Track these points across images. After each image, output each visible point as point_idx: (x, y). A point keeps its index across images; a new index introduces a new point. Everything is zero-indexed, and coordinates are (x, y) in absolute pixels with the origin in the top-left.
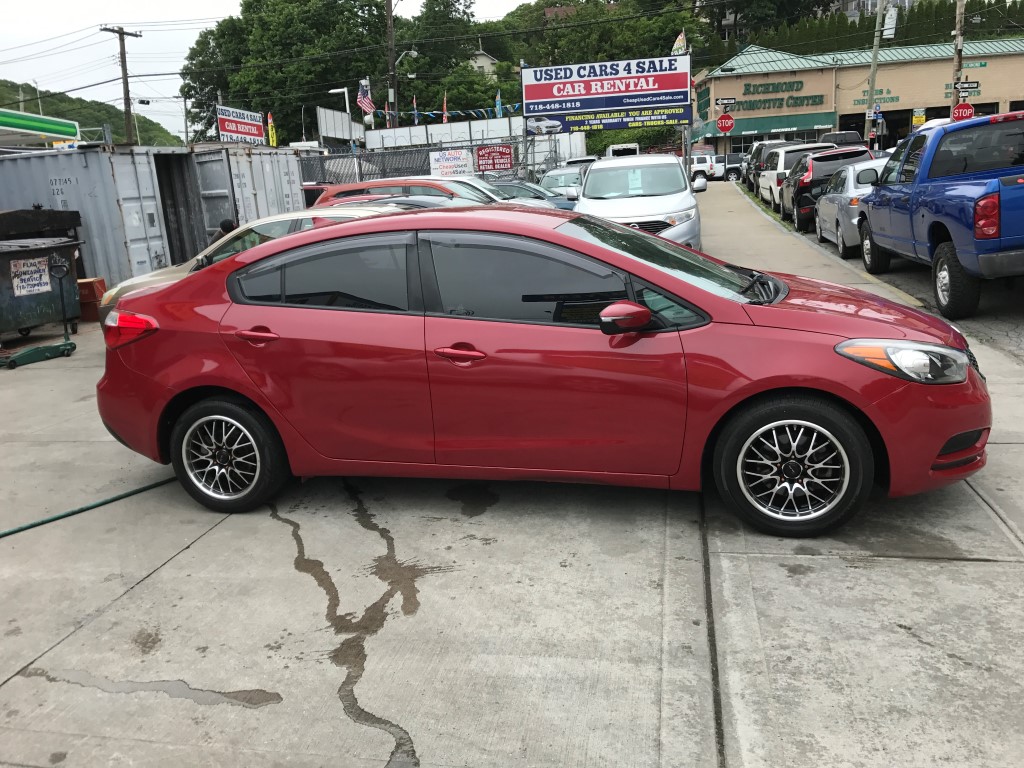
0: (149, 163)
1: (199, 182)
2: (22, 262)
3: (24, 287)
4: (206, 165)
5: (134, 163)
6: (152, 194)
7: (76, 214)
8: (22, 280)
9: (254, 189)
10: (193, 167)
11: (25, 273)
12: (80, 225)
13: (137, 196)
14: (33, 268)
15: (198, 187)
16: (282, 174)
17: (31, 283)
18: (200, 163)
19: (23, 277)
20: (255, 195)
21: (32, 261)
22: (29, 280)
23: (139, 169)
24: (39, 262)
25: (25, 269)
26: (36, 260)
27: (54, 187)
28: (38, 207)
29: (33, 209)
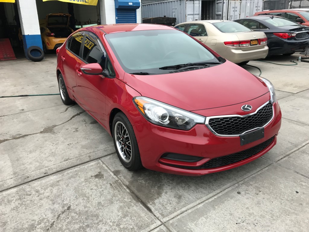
0: (199, 3)
1: (216, 10)
4: (219, 4)
5: (194, 3)
6: (198, 13)
7: (175, 19)
9: (240, 12)
10: (215, 4)
12: (176, 22)
13: (193, 14)
15: (215, 11)
16: (254, 7)
18: (217, 3)
20: (240, 14)
23: (195, 5)
27: (173, 11)
28: (165, 16)
29: (163, 17)
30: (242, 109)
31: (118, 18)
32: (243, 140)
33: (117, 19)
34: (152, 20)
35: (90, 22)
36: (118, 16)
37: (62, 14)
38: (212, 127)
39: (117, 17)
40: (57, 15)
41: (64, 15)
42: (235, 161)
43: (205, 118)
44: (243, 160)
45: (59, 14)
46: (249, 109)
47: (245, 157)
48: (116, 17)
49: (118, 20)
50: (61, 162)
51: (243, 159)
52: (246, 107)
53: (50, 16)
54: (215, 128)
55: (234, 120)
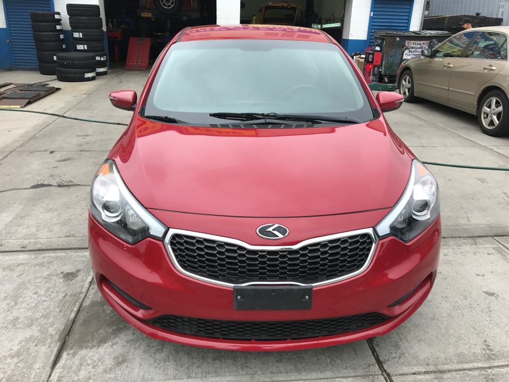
2: (413, 42)
3: (410, 55)
7: (501, 20)
8: (410, 51)
11: (413, 48)
14: (418, 46)
17: (415, 53)
19: (411, 50)
21: (419, 42)
22: (414, 51)
24: (423, 43)
25: (414, 46)
26: (422, 42)
27: (501, 4)
28: (478, 14)
29: (475, 15)
30: (258, 232)
31: (374, 15)
32: (239, 297)
33: (372, 15)
34: (447, 20)
35: (332, 19)
36: (374, 11)
37: (286, 5)
38: (174, 250)
39: (372, 13)
40: (277, 5)
41: (288, 5)
42: (233, 336)
43: (166, 228)
44: (256, 340)
45: (280, 5)
46: (277, 236)
47: (263, 337)
48: (371, 11)
49: (373, 18)
50: (58, 237)
51: (257, 338)
52: (270, 229)
53: (268, 8)
54: (180, 255)
55: (227, 250)
